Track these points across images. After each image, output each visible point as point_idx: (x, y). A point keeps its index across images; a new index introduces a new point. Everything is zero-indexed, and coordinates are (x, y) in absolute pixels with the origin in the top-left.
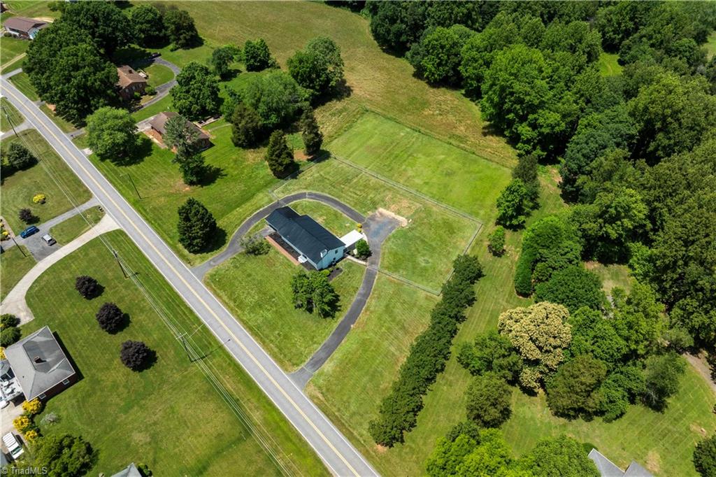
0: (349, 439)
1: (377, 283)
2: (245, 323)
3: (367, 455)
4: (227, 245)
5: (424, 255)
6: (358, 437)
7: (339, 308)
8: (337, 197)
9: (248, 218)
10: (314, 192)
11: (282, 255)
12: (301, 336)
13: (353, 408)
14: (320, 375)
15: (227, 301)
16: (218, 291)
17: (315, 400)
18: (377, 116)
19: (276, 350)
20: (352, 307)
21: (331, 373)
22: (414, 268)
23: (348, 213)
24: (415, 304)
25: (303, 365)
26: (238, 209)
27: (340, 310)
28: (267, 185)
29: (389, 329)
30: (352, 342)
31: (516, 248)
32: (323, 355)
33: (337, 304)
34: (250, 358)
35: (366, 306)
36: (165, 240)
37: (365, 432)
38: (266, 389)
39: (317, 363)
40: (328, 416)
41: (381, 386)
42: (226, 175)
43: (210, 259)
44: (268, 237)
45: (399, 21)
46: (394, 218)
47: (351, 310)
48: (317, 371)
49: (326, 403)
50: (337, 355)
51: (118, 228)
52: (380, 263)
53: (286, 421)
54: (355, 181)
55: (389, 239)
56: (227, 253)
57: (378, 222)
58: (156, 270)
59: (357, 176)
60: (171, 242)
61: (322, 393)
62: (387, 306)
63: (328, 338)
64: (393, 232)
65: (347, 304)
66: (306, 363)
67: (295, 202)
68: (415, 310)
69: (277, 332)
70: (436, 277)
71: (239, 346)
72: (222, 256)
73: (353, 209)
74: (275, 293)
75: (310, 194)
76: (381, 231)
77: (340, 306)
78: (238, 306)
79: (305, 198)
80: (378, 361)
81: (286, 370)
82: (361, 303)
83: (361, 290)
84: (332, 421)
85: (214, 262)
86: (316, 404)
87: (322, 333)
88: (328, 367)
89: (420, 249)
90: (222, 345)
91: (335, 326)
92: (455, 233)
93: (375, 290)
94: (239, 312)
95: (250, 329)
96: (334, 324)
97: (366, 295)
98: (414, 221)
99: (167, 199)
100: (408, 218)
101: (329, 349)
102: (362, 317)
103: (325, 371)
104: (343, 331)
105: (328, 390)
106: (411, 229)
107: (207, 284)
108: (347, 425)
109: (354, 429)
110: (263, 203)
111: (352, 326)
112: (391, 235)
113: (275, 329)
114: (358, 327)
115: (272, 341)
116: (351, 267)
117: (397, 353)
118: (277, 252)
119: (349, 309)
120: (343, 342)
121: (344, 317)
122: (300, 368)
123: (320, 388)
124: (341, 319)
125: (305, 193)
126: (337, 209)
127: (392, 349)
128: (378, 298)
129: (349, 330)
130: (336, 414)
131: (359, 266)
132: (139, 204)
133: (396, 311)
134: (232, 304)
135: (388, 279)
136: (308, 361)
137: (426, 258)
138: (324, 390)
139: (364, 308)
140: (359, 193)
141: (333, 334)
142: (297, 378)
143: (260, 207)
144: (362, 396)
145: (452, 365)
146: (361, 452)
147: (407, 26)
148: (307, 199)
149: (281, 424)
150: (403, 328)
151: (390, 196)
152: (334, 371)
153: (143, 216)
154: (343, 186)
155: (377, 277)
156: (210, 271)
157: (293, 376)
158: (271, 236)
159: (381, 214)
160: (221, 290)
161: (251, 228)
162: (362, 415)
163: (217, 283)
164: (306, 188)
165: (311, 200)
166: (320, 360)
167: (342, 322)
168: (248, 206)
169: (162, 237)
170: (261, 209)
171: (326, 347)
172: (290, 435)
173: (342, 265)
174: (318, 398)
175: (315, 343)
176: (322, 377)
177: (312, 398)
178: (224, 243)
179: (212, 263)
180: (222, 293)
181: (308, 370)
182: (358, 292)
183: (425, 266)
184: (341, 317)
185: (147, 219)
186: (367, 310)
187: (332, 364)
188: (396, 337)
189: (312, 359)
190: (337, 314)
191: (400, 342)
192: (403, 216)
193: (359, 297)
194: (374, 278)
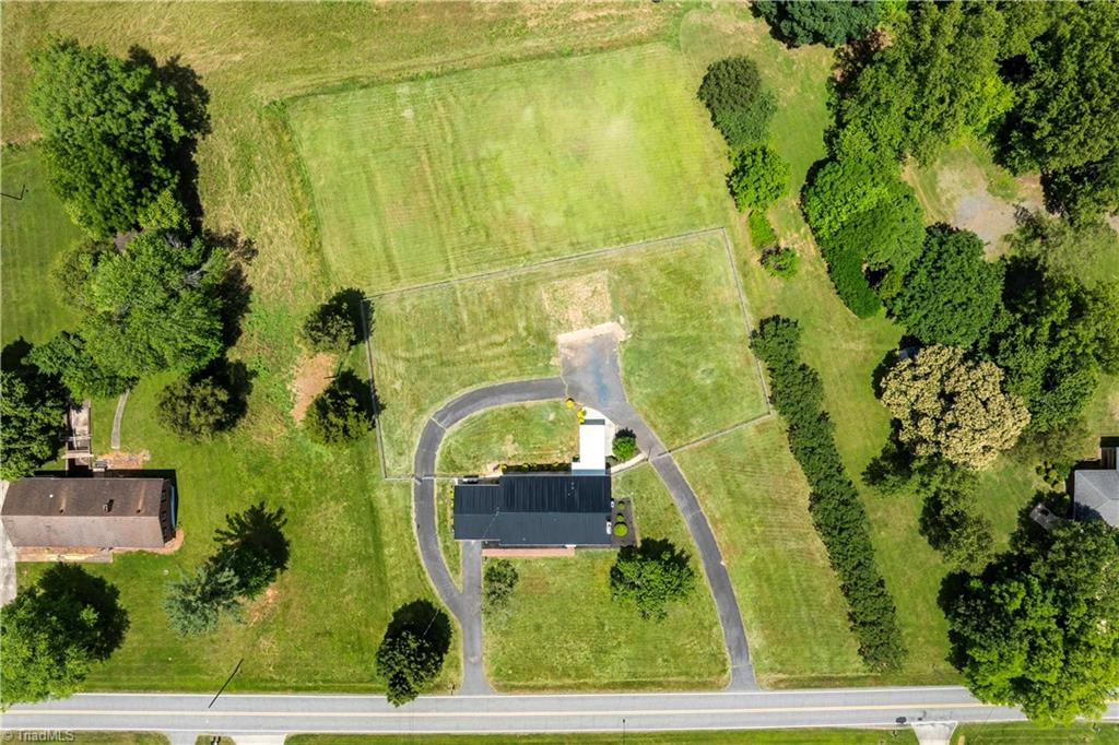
0: (851, 686)
1: (686, 472)
2: (612, 686)
3: (879, 682)
4: (452, 616)
5: (696, 367)
6: (855, 674)
7: (684, 556)
8: (481, 380)
9: (418, 548)
10: (440, 406)
11: (537, 560)
12: (689, 636)
13: (824, 655)
14: (757, 657)
15: (559, 684)
16: (531, 683)
17: (782, 685)
18: (313, 102)
19: (683, 679)
20: (697, 538)
21: (765, 643)
22: (704, 399)
23: (528, 395)
24: (756, 455)
25: (729, 667)
26: (386, 551)
27: (688, 558)
28: (362, 466)
29: (761, 522)
30: (744, 583)
31: (798, 230)
32: (735, 633)
33: (677, 552)
34: (669, 716)
35: (708, 521)
37: (857, 665)
38: (722, 725)
39: (740, 647)
40: (809, 687)
41: (825, 603)
42: (281, 511)
43: (461, 656)
44: (484, 551)
46: (596, 337)
47: (700, 544)
48: (751, 657)
49: (794, 677)
50: (747, 616)
51: (284, 738)
52: (658, 439)
53: (778, 731)
54: (465, 317)
55: (628, 382)
56: (468, 627)
57: (583, 368)
58: (422, 736)
59: (457, 305)
61: (779, 672)
62: (730, 493)
63: (716, 606)
64: (620, 364)
65: (684, 537)
66: (729, 660)
67: (438, 453)
68: (763, 461)
69: (660, 660)
70: (741, 385)
71: (641, 716)
72: (471, 638)
73: (525, 379)
74: (597, 618)
75: (441, 416)
76: (605, 381)
77: (683, 552)
78: (578, 677)
79: (442, 431)
80: (793, 577)
81: (719, 688)
82: (699, 522)
83: (680, 505)
84: (816, 687)
85: (473, 655)
86: (786, 688)
87: (703, 608)
88: (755, 639)
89: (682, 359)
90: (624, 733)
91: (706, 581)
92: (699, 283)
93: (693, 485)
95: (627, 686)
96: (703, 582)
97: (693, 505)
98: (629, 314)
99: (272, 635)
100: (614, 317)
101: (733, 617)
102: (720, 539)
103: (757, 647)
104: (720, 579)
105: (782, 664)
106: (638, 333)
107: (508, 689)
108: (834, 675)
109: (845, 672)
110: (401, 502)
111: (722, 563)
112: (622, 373)
113: (653, 660)
114: (731, 557)
115: (666, 675)
116: (631, 482)
117: (802, 545)
118: (527, 562)
119: (695, 544)
120: (735, 593)
121: (702, 561)
122: (730, 671)
123: (772, 670)
124: (702, 568)
125: (432, 423)
126: (506, 404)
127: (792, 545)
128: (709, 493)
129: (725, 572)
130: (813, 675)
131: (641, 469)
133: (746, 488)
134: (568, 681)
135: (691, 451)
136: (728, 656)
137: (702, 367)
138: (779, 667)
139: (710, 526)
140: (498, 338)
141: (716, 595)
142: (740, 684)
143: (408, 514)
144: (820, 633)
146: (871, 685)
148: (449, 432)
149: (776, 738)
150: (776, 504)
151: (545, 296)
152: (766, 637)
153: (285, 689)
154: (462, 349)
155: (676, 463)
156: (485, 670)
157: (734, 687)
158: (485, 548)
159: (571, 347)
160: (532, 679)
161: (445, 561)
162: (840, 654)
163: (515, 676)
164: (421, 411)
165: (456, 427)
166: (739, 643)
167: (707, 569)
170: (413, 515)
171: (728, 622)
172: (795, 738)
173: (618, 492)
174: (781, 681)
175: (711, 627)
176: (762, 657)
177: (776, 685)
178: (444, 618)
179: (472, 660)
180: (539, 682)
181: (742, 665)
182: (679, 509)
183: (714, 383)
184: (699, 564)
185: (297, 689)
186: (715, 523)
187: (755, 633)
188: (782, 525)
189: (730, 648)
190: (690, 564)
191: (792, 527)
192: (603, 321)
193: (690, 516)
194: (675, 468)
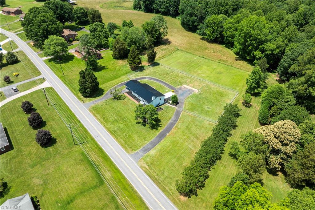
0: (163, 191)
1: (182, 116)
2: (108, 129)
3: (174, 201)
4: (104, 95)
5: (207, 105)
6: (169, 191)
7: (160, 126)
8: (162, 80)
9: (116, 85)
10: (151, 77)
11: (131, 100)
12: (138, 136)
13: (166, 174)
14: (147, 156)
15: (100, 119)
16: (96, 114)
17: (144, 169)
18: (183, 52)
19: (123, 142)
20: (168, 126)
21: (154, 155)
22: (202, 110)
23: (167, 86)
24: (203, 127)
25: (138, 151)
26: (111, 81)
27: (161, 126)
28: (127, 73)
29: (188, 137)
30: (167, 141)
31: (258, 104)
32: (150, 146)
33: (160, 124)
34: (108, 145)
35: (175, 125)
36: (72, 92)
37: (173, 188)
38: (115, 161)
39: (146, 150)
40: (151, 177)
41: (184, 164)
42: (108, 69)
43: (94, 100)
44: (125, 93)
45: (194, 16)
46: (191, 89)
48: (146, 154)
49: (150, 171)
50: (158, 147)
51: (50, 86)
52: (183, 107)
54: (172, 74)
55: (189, 97)
56: (103, 98)
57: (183, 90)
58: (65, 104)
59: (172, 72)
60: (75, 93)
61: (148, 165)
62: (187, 127)
63: (153, 139)
64: (191, 95)
65: (165, 124)
66: (139, 150)
67: (141, 80)
68: (203, 129)
69: (125, 134)
70: (214, 115)
71: (103, 139)
72: (100, 100)
73: (170, 84)
74: (126, 116)
75: (149, 78)
76: (184, 94)
77: (161, 125)
78: (105, 121)
80: (181, 152)
81: (128, 152)
82: (172, 125)
83: (173, 118)
84: (153, 181)
85: (96, 102)
86: (144, 171)
87: (150, 136)
88: (153, 152)
89: (205, 102)
90: (94, 138)
92: (224, 96)
93: (181, 119)
94: (106, 124)
95: (111, 132)
96: (157, 132)
97: (176, 121)
98: (202, 91)
100: (199, 90)
101: (154, 144)
102: (173, 130)
103: (151, 154)
104: (162, 136)
105: (151, 164)
106: (200, 94)
107: (90, 111)
108: (162, 183)
109: (166, 186)
110: (124, 80)
111: (167, 134)
113: (124, 132)
114: (171, 135)
115: (121, 138)
116: (168, 108)
117: (193, 149)
118: (129, 99)
119: (166, 126)
120: (162, 141)
121: (163, 130)
122: (136, 152)
123: (147, 162)
124: (161, 131)
125: (146, 77)
126: (161, 84)
127: (190, 146)
128: (182, 122)
129: (166, 135)
130: (156, 177)
131: (172, 108)
132: (63, 78)
133: (192, 129)
134: (102, 120)
135: (188, 115)
136: (141, 149)
137: (208, 107)
139: (174, 127)
140: (173, 78)
141: (156, 137)
142: (134, 157)
143: (123, 81)
144: (172, 168)
145: (225, 157)
146: (170, 199)
147: (198, 18)
148: (147, 79)
149: (122, 180)
150: (196, 137)
151: (189, 80)
152: (156, 155)
153: (64, 82)
154: (165, 76)
155: (182, 113)
156: (93, 105)
157: (132, 156)
158: (127, 93)
159: (184, 87)
160: (97, 114)
162: (171, 179)
163: (95, 111)
164: (147, 75)
165: (149, 80)
166: (148, 149)
167: (162, 132)
168: (117, 81)
169: (71, 91)
170: (123, 82)
171: (151, 143)
172: (127, 186)
173: (163, 107)
174: (145, 168)
175: (146, 140)
176: (149, 157)
177: (142, 167)
178: (102, 94)
179: (94, 102)
180: (97, 115)
181: (141, 153)
182: (171, 119)
183: (208, 110)
184: (161, 130)
185: (65, 84)
186: (176, 127)
187: (155, 151)
188: (193, 141)
189: (144, 148)
190: (159, 128)
191: (195, 144)
192: (196, 88)
193: (172, 122)
194: (180, 113)
